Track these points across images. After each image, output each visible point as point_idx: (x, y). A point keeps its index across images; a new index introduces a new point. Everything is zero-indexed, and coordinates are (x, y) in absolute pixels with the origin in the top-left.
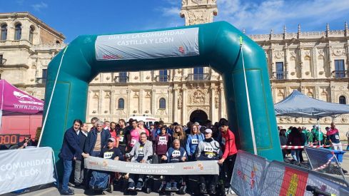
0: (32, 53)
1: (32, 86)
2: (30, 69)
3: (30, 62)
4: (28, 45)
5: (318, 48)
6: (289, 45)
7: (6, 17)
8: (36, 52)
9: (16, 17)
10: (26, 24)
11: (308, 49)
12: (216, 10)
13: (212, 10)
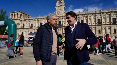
0: (21, 21)
1: (20, 29)
2: (20, 25)
3: (20, 23)
4: (20, 19)
5: (93, 16)
6: (84, 15)
7: (15, 12)
8: (21, 20)
9: (17, 12)
10: (19, 14)
11: (90, 16)
12: (65, 6)
13: (63, 7)
